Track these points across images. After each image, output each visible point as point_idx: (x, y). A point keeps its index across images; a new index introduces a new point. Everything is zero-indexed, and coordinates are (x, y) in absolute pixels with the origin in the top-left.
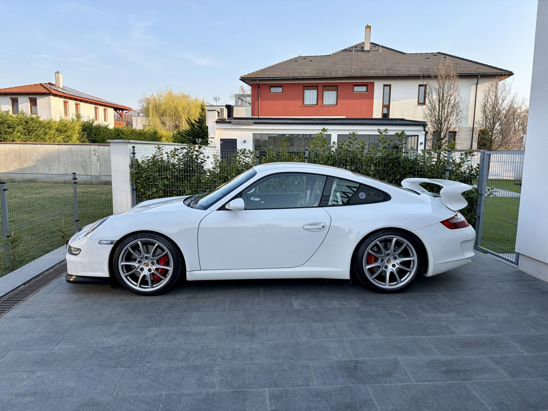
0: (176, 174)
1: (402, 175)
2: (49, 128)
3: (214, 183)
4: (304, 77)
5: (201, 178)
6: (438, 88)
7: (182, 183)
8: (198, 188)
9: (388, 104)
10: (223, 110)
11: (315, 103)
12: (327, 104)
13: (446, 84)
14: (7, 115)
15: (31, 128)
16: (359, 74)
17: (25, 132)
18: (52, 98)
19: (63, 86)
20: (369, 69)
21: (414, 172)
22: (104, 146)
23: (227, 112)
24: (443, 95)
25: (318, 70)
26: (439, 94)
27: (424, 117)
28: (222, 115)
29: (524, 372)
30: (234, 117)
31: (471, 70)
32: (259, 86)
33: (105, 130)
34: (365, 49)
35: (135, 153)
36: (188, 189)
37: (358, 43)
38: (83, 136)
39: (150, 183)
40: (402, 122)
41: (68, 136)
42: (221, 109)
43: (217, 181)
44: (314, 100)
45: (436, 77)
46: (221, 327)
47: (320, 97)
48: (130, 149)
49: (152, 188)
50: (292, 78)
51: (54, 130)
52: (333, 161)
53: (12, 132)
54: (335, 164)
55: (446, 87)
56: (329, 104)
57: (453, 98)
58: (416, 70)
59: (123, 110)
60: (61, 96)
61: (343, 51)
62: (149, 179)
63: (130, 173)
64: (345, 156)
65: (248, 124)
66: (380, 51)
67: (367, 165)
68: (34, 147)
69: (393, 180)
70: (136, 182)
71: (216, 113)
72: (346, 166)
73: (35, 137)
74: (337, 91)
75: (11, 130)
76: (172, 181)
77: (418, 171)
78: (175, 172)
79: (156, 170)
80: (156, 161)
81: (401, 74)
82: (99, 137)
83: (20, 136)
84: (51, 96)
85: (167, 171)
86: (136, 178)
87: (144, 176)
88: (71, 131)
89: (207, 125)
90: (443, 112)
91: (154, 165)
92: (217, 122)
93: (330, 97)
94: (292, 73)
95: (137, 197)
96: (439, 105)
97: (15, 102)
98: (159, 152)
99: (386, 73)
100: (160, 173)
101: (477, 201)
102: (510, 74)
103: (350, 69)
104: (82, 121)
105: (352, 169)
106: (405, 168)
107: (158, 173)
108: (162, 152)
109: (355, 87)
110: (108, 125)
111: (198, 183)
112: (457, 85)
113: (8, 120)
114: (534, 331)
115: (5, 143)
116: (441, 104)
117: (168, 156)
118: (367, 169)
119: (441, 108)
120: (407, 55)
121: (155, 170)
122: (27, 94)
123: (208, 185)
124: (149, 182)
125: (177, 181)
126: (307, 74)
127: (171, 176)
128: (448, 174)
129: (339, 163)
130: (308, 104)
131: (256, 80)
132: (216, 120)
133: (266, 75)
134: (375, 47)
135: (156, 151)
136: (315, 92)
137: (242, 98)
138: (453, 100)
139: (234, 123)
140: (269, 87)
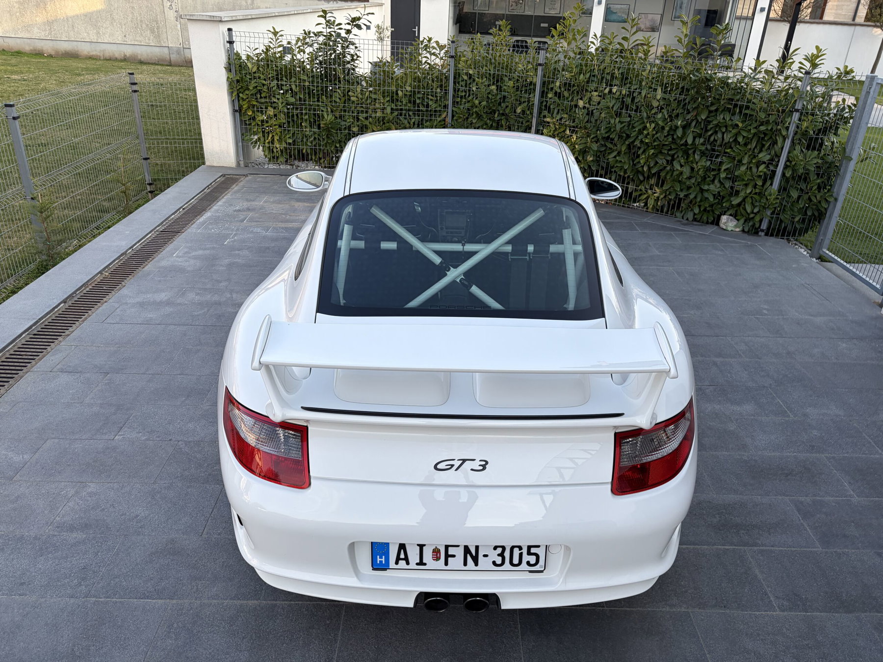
0: (307, 84)
1: (710, 112)
3: (373, 103)
5: (350, 93)
7: (318, 101)
8: (345, 111)
21: (734, 107)
29: (845, 536)
35: (234, 42)
36: (327, 112)
39: (263, 100)
43: (379, 99)
48: (223, 34)
49: (266, 108)
52: (588, 76)
54: (592, 81)
62: (260, 92)
63: (227, 80)
64: (612, 67)
67: (650, 88)
70: (239, 96)
72: (611, 85)
76: (301, 96)
77: (741, 107)
78: (304, 81)
79: (273, 75)
80: (272, 59)
85: (291, 77)
86: (237, 90)
87: (251, 87)
91: (268, 67)
95: (241, 124)
98: (276, 40)
100: (278, 81)
101: (840, 170)
105: (621, 92)
106: (718, 100)
108: (281, 41)
111: (345, 102)
117: (291, 49)
118: (649, 96)
121: (270, 76)
123: (362, 107)
124: (261, 97)
125: (310, 98)
127: (298, 88)
128: (796, 116)
129: (599, 79)
135: (271, 38)
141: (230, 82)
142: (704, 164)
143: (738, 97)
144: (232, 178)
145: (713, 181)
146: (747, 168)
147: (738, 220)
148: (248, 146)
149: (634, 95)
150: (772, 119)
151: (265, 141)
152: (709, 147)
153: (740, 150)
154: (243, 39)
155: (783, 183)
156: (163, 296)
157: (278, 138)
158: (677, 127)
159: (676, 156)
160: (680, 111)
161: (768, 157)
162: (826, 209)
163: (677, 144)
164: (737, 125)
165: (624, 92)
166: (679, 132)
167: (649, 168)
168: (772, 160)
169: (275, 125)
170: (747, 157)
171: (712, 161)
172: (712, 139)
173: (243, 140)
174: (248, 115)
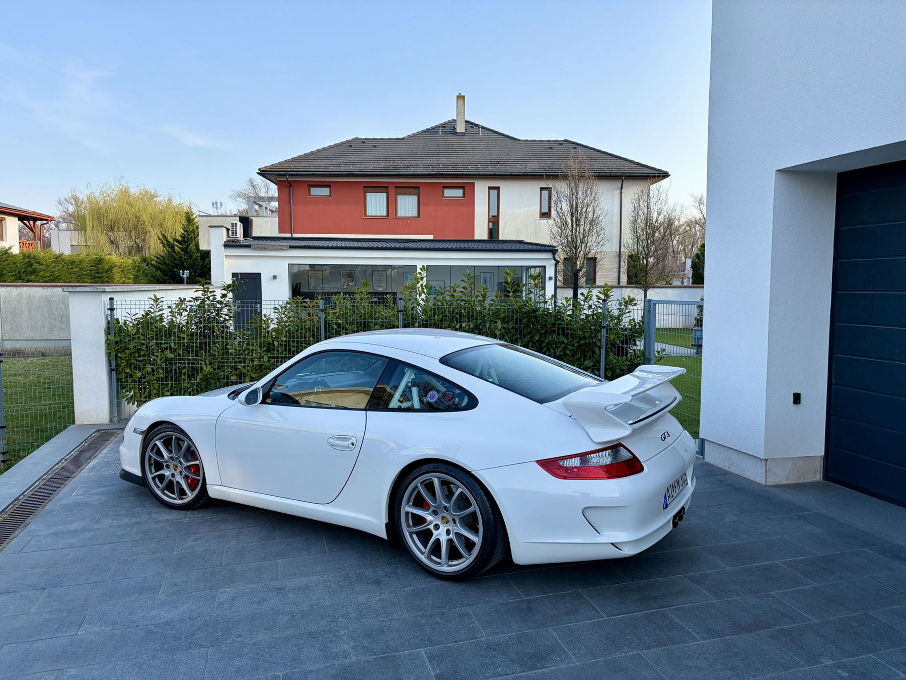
0: (186, 341)
3: (250, 354)
4: (365, 173)
5: (228, 347)
6: (569, 194)
7: (197, 355)
8: (223, 363)
9: (496, 215)
10: (236, 226)
11: (385, 214)
12: (402, 215)
13: (580, 189)
16: (450, 170)
20: (466, 162)
21: (558, 329)
23: (242, 228)
24: (577, 205)
25: (387, 162)
26: (571, 205)
27: (551, 237)
28: (235, 234)
29: (730, 591)
30: (253, 235)
31: (612, 167)
32: (290, 184)
33: (5, 256)
34: (458, 131)
35: (115, 309)
36: (206, 364)
37: (446, 120)
39: (141, 358)
40: (521, 246)
42: (232, 224)
43: (256, 350)
44: (382, 209)
45: (565, 177)
46: (328, 577)
47: (391, 205)
48: (105, 303)
49: (144, 365)
50: (346, 173)
52: (441, 316)
55: (580, 193)
56: (407, 215)
58: (535, 165)
59: (35, 219)
61: (423, 132)
62: (138, 351)
63: (106, 343)
64: (459, 309)
65: (281, 249)
66: (481, 134)
67: (492, 321)
69: (529, 342)
70: (116, 356)
71: (225, 230)
72: (461, 322)
74: (418, 195)
76: (180, 352)
77: (563, 329)
78: (184, 338)
79: (152, 335)
80: (152, 321)
81: (515, 171)
85: (170, 336)
86: (116, 351)
87: (130, 347)
89: (203, 247)
90: (578, 230)
91: (148, 328)
92: (227, 245)
93: (407, 206)
94: (345, 166)
95: (117, 382)
96: (572, 220)
98: (157, 306)
99: (491, 169)
100: (157, 340)
102: (665, 175)
103: (436, 162)
105: (469, 327)
106: (545, 325)
107: (155, 341)
108: (161, 306)
109: (445, 190)
110: (10, 248)
111: (223, 355)
112: (596, 190)
114: (735, 539)
116: (574, 219)
117: (171, 312)
119: (574, 224)
120: (520, 142)
121: (149, 336)
123: (240, 358)
124: (139, 356)
125: (188, 353)
126: (369, 168)
127: (177, 345)
128: (604, 331)
129: (450, 319)
130: (373, 215)
131: (285, 175)
132: (225, 242)
133: (302, 168)
134: (472, 127)
135: (151, 304)
136: (383, 196)
137: (259, 203)
138: (591, 213)
139: (256, 246)
140: (307, 186)
141: (109, 344)
143: (559, 322)
144: (110, 433)
148: (122, 403)
150: (587, 335)
151: (141, 396)
153: (570, 360)
154: (124, 306)
156: (76, 526)
157: (156, 392)
160: (518, 336)
164: (563, 343)
165: (471, 326)
173: (117, 396)
174: (125, 372)
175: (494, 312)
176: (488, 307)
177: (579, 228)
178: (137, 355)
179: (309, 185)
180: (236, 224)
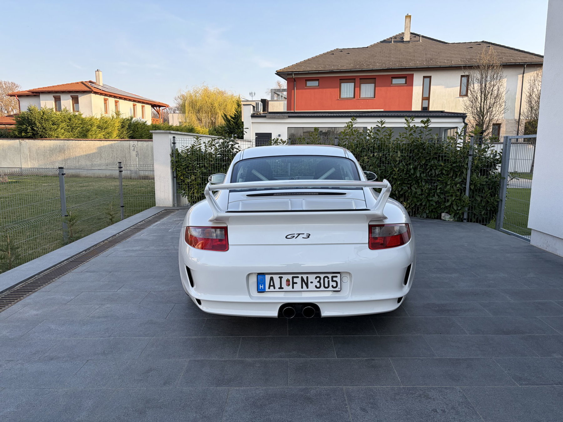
0: (213, 162)
1: (427, 160)
2: (91, 125)
4: (341, 70)
6: (480, 78)
9: (427, 96)
10: (258, 104)
11: (352, 96)
12: (364, 97)
13: (488, 74)
14: (51, 112)
15: (74, 125)
16: (397, 66)
17: (69, 129)
18: (93, 95)
19: (103, 84)
20: (409, 60)
21: (438, 157)
22: (142, 142)
23: (262, 106)
24: (485, 86)
25: (355, 63)
26: (481, 85)
27: (464, 108)
28: (257, 109)
30: (269, 111)
31: (517, 59)
32: (295, 80)
33: (143, 126)
34: (405, 40)
35: (176, 143)
37: (397, 34)
38: (122, 133)
39: (189, 172)
40: (441, 114)
41: (109, 133)
42: (256, 103)
44: (351, 93)
45: (478, 67)
47: (357, 90)
48: (170, 139)
49: (191, 176)
50: (329, 71)
51: (95, 128)
53: (56, 129)
54: (363, 151)
55: (489, 77)
56: (367, 97)
57: (496, 88)
58: (458, 60)
59: (160, 106)
60: (101, 94)
61: (381, 42)
62: (188, 167)
63: (171, 162)
64: (373, 143)
65: (283, 118)
66: (421, 41)
67: (394, 151)
68: (78, 143)
69: (418, 165)
70: (176, 169)
71: (252, 107)
72: (374, 152)
73: (77, 134)
74: (375, 84)
75: (55, 127)
76: (209, 169)
77: (442, 156)
78: (212, 161)
80: (195, 151)
81: (443, 65)
82: (137, 133)
83: (64, 132)
84: (92, 94)
85: (205, 159)
86: (176, 166)
87: (183, 165)
88: (111, 127)
89: (242, 121)
90: (485, 103)
91: (193, 155)
92: (253, 116)
93: (367, 90)
94: (328, 66)
95: (177, 184)
96: (481, 97)
97: (57, 100)
98: (198, 142)
99: (426, 64)
100: (198, 162)
101: (500, 185)
103: (388, 61)
104: (121, 118)
105: (379, 155)
106: (430, 154)
107: (196, 162)
108: (200, 142)
109: (393, 80)
110: (146, 122)
112: (501, 74)
113: (53, 117)
114: (527, 287)
115: (50, 140)
116: (483, 95)
117: (205, 146)
118: (394, 156)
119: (483, 99)
120: (449, 45)
121: (194, 159)
122: (69, 92)
125: (214, 170)
126: (344, 67)
127: (208, 165)
128: (470, 158)
129: (367, 150)
130: (345, 97)
131: (291, 74)
132: (252, 114)
133: (301, 69)
134: (415, 37)
135: (195, 141)
136: (352, 85)
137: (278, 93)
138: (496, 91)
139: (269, 116)
140: (305, 81)
141: (173, 163)
142: (428, 187)
143: (439, 151)
144: (170, 211)
145: (434, 195)
146: (451, 186)
147: (450, 215)
148: (179, 196)
149: (386, 156)
150: (458, 160)
151: (189, 193)
152: (429, 178)
153: (445, 178)
154: (180, 142)
155: (471, 193)
156: (137, 248)
157: (196, 191)
158: (410, 169)
159: (412, 184)
160: (411, 161)
161: (460, 180)
162: (497, 206)
163: (411, 178)
164: (441, 166)
165: (381, 155)
166: (412, 171)
167: (399, 192)
168: (462, 181)
169: (195, 184)
170: (449, 180)
171: (432, 185)
172: (430, 173)
173: (177, 193)
174: (181, 179)
175: (396, 145)
176: (392, 142)
177: (486, 102)
178: (187, 169)
179: (306, 80)
180: (258, 103)
